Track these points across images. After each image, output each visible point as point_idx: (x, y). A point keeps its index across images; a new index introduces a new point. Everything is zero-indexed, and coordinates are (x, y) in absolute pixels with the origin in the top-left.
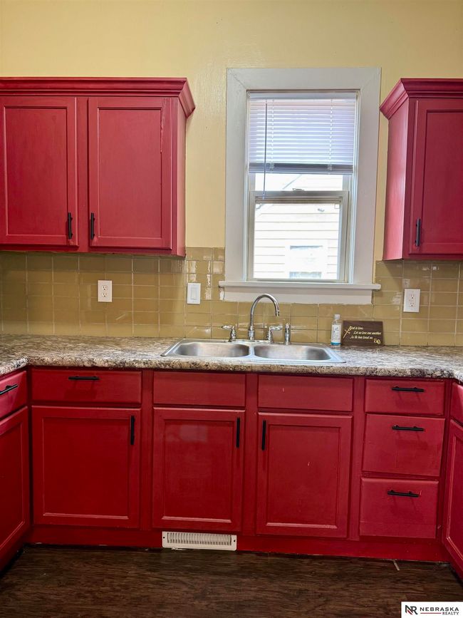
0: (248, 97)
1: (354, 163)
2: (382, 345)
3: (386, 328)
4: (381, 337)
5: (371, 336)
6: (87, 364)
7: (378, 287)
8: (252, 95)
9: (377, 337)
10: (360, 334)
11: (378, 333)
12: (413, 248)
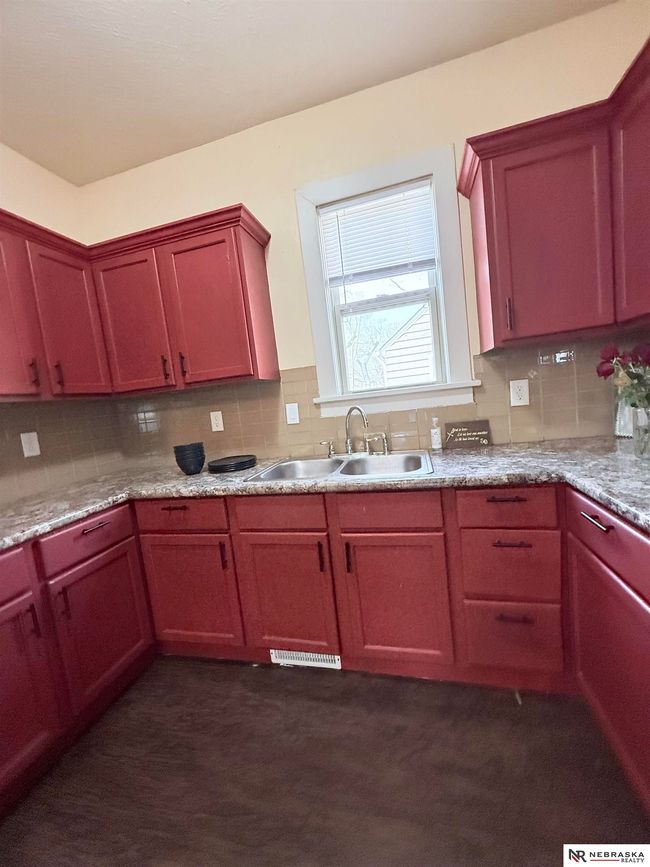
0: (318, 213)
1: (437, 256)
2: (491, 444)
3: (493, 425)
4: (488, 437)
5: (477, 436)
6: (175, 495)
7: (478, 383)
8: (321, 211)
9: (484, 437)
10: (465, 436)
11: (484, 433)
12: (507, 333)
